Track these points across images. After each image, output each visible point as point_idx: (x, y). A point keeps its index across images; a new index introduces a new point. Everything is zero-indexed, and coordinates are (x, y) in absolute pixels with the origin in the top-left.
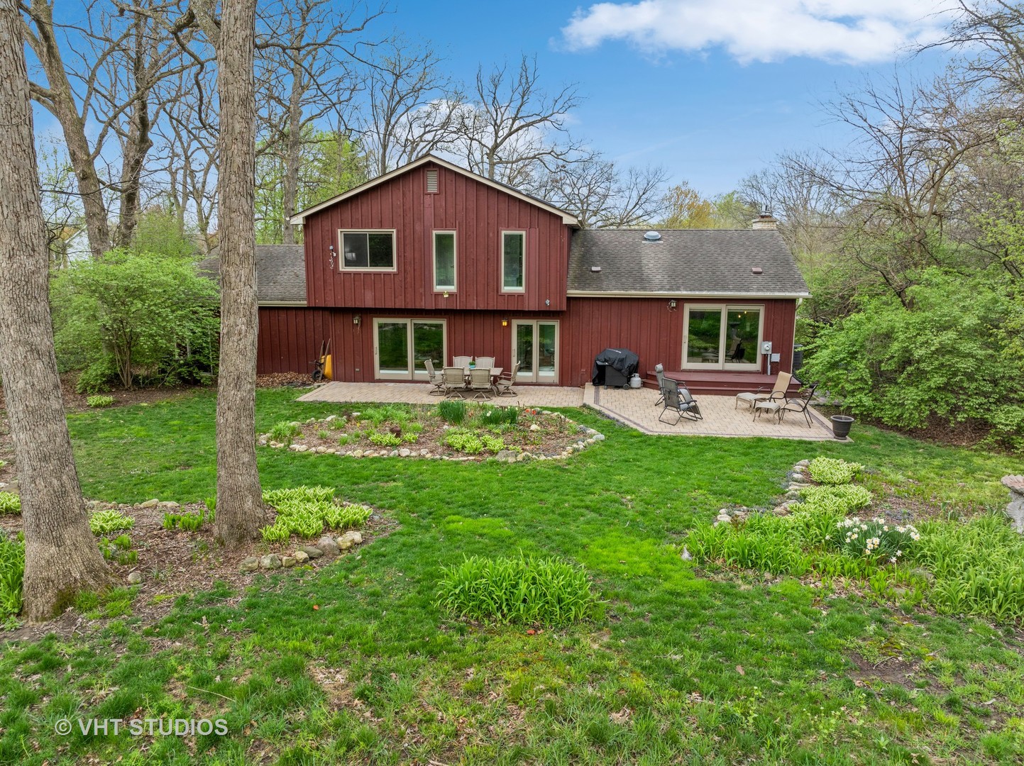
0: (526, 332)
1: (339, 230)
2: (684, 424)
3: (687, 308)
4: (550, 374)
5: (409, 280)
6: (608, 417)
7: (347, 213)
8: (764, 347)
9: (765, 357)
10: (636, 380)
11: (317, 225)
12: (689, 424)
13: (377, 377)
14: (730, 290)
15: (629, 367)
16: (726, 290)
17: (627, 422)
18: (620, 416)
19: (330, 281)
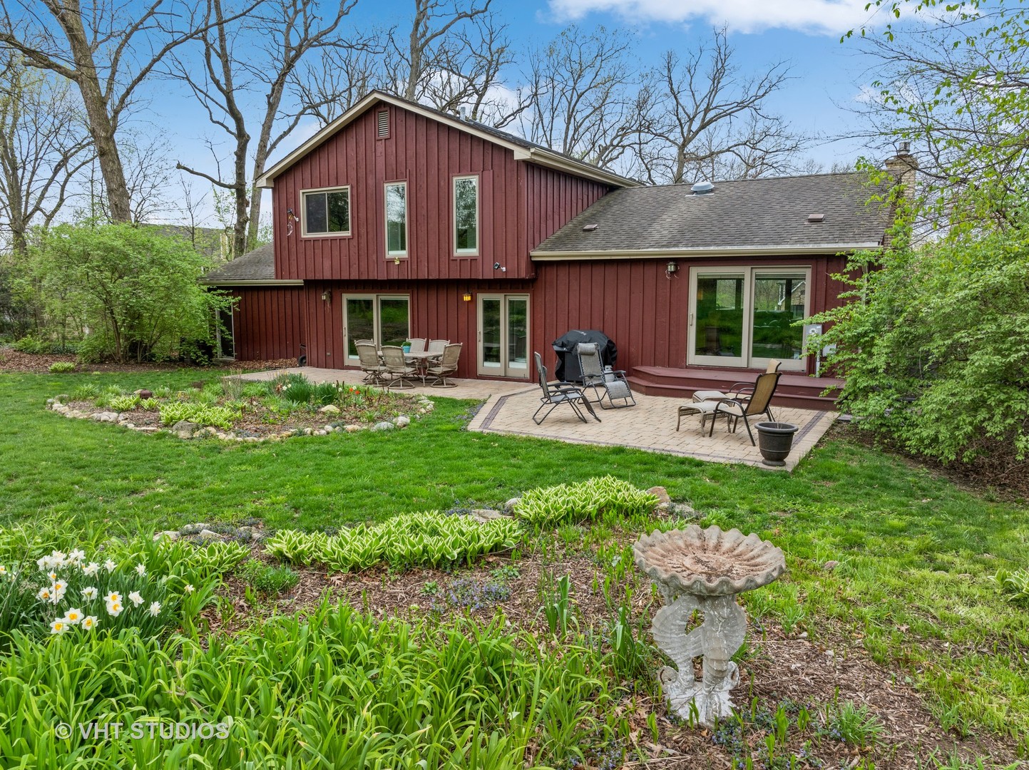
0: (491, 307)
1: (301, 191)
3: (695, 274)
4: (521, 366)
5: (362, 245)
6: (474, 409)
7: (307, 172)
8: (809, 332)
9: (813, 348)
11: (283, 185)
13: (346, 363)
19: (293, 249)
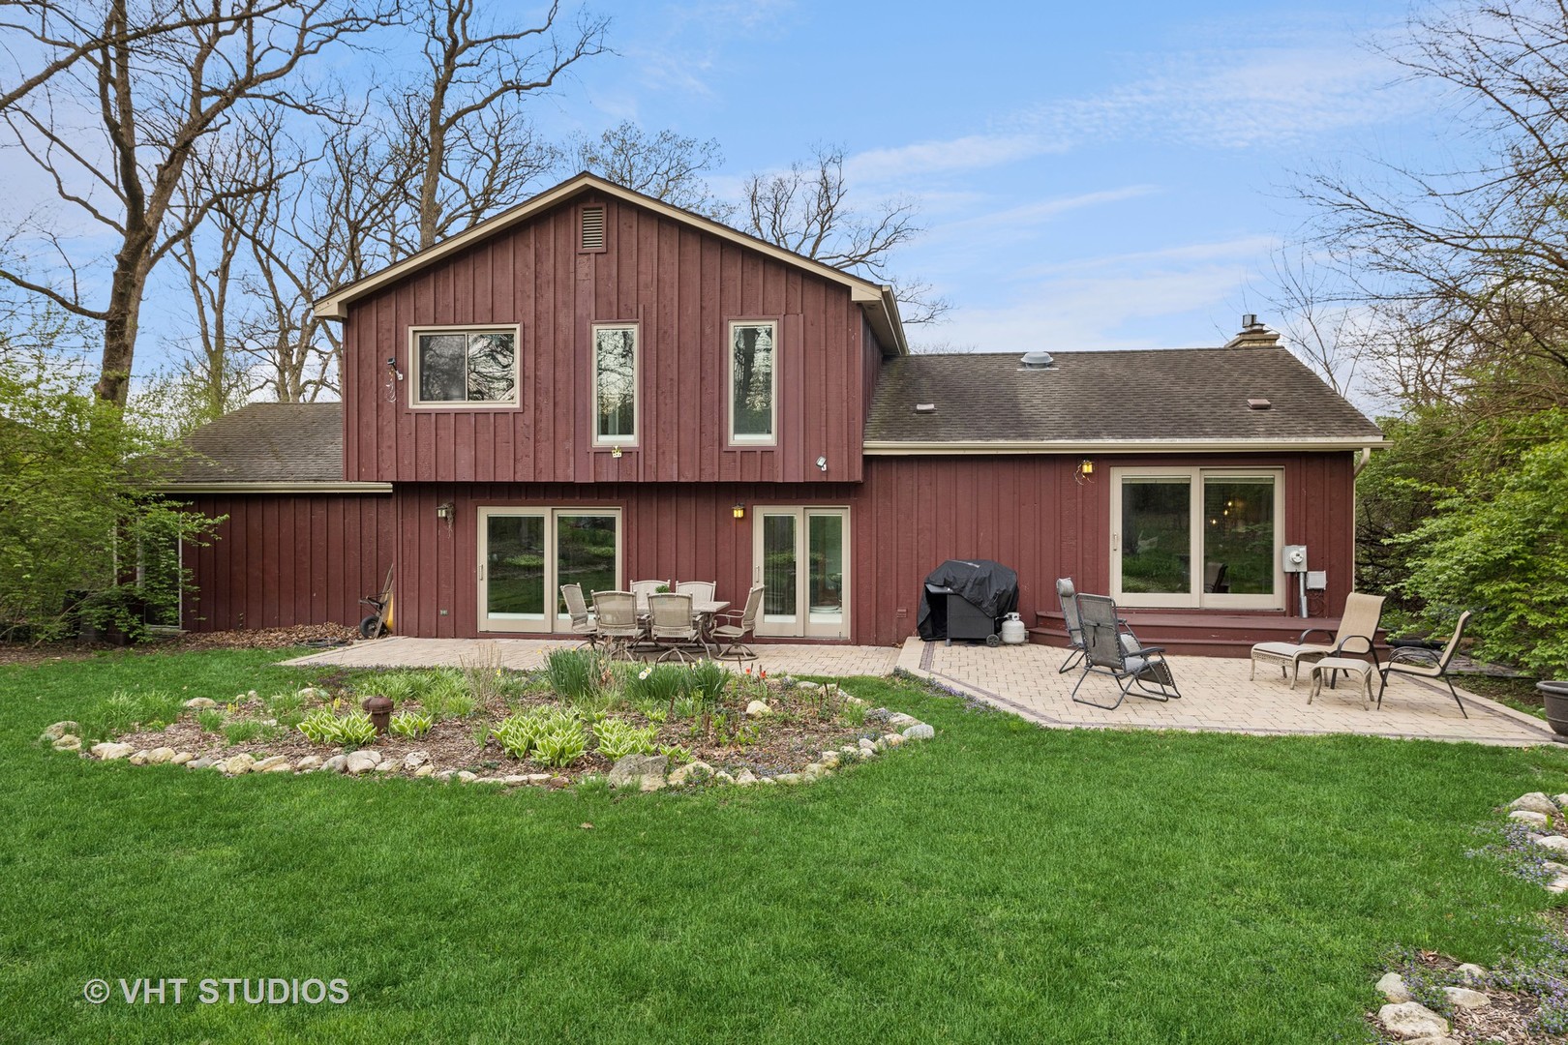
1: (411, 329)
2: (1137, 707)
3: (1118, 477)
4: (834, 620)
5: (543, 425)
6: (949, 692)
7: (426, 296)
8: (1290, 556)
9: (1293, 578)
10: (1014, 627)
11: (371, 317)
12: (1148, 707)
13: (482, 627)
14: (1206, 435)
15: (998, 597)
16: (1199, 436)
17: (992, 702)
18: (978, 690)
19: (390, 429)
